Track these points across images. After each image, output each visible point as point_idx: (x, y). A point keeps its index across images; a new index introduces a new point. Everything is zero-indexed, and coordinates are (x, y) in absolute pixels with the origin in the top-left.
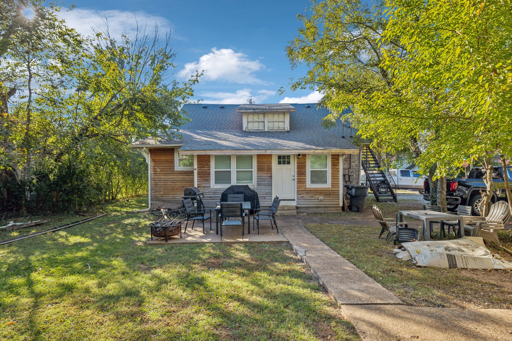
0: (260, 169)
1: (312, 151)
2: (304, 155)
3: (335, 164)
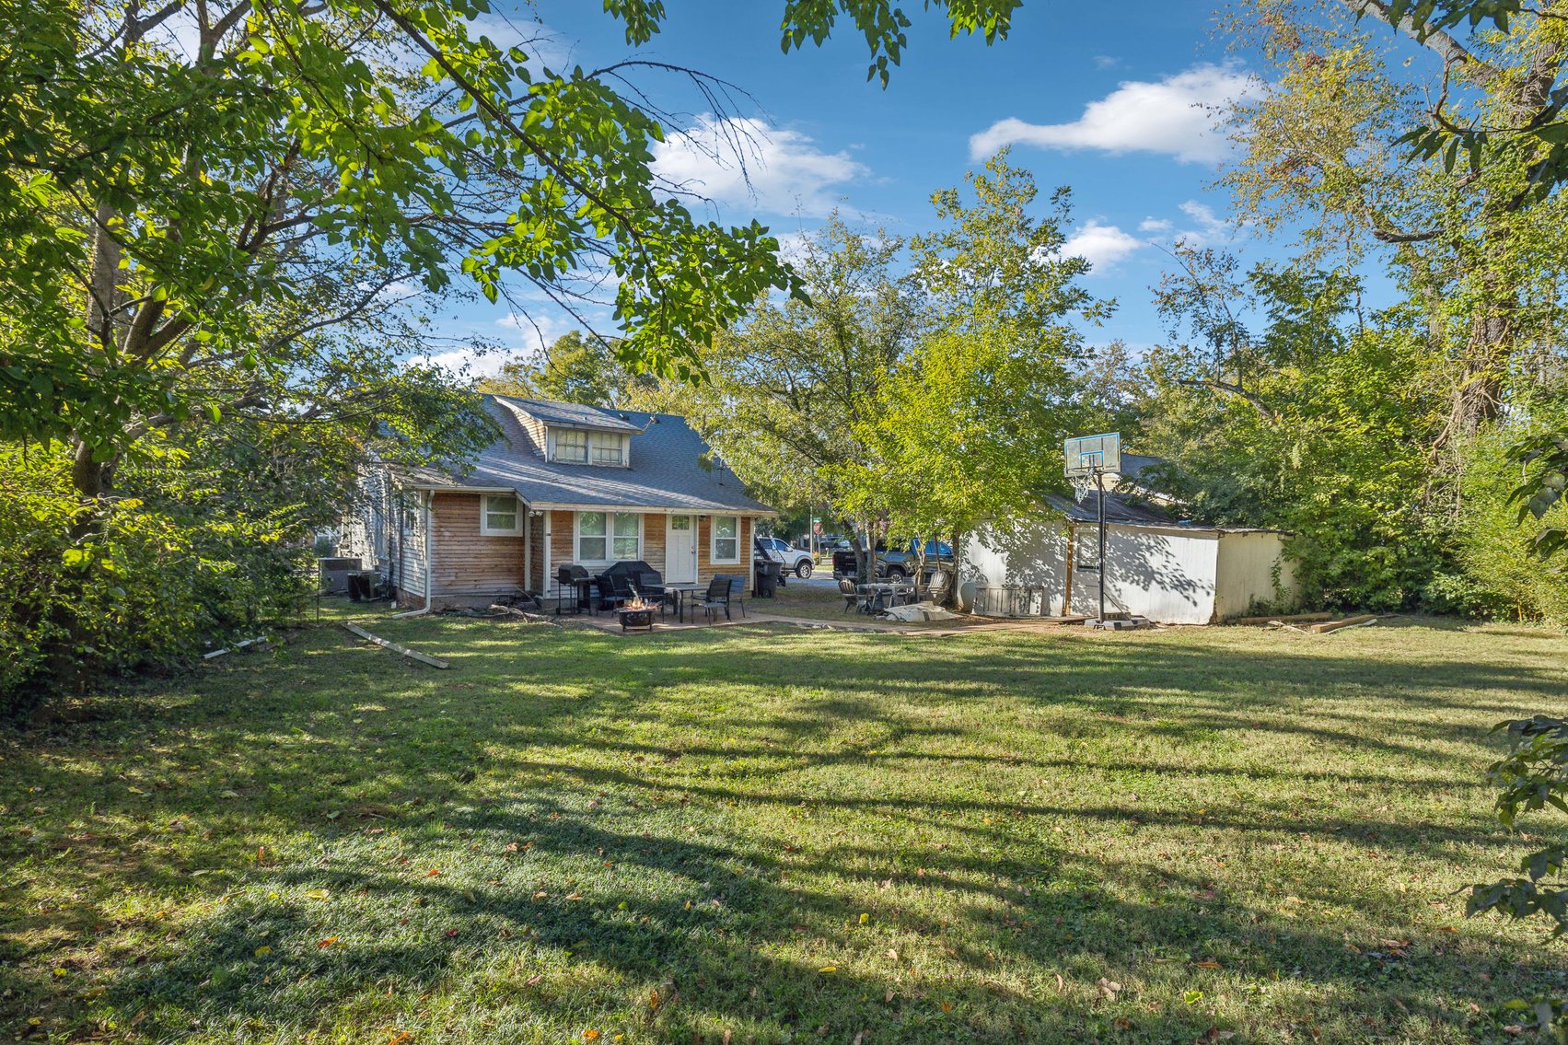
0: (648, 536)
1: (718, 512)
2: (709, 517)
3: (746, 530)
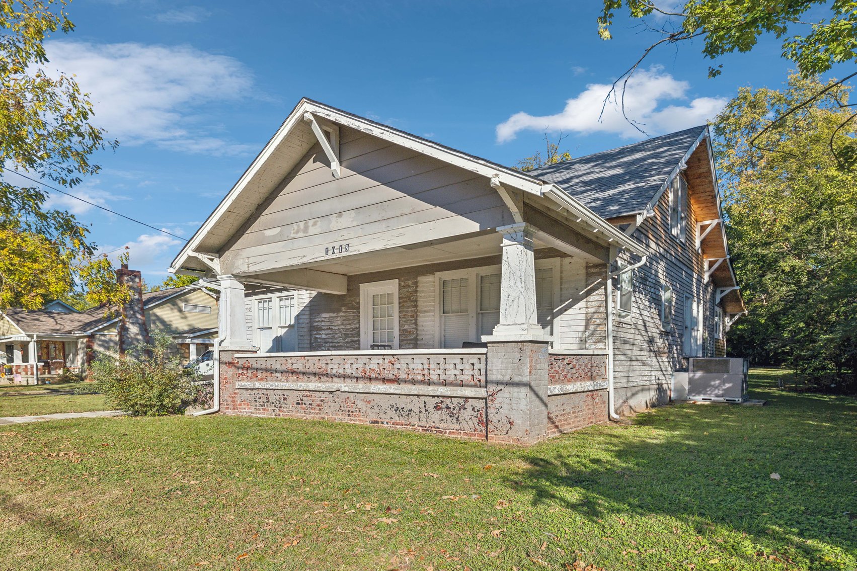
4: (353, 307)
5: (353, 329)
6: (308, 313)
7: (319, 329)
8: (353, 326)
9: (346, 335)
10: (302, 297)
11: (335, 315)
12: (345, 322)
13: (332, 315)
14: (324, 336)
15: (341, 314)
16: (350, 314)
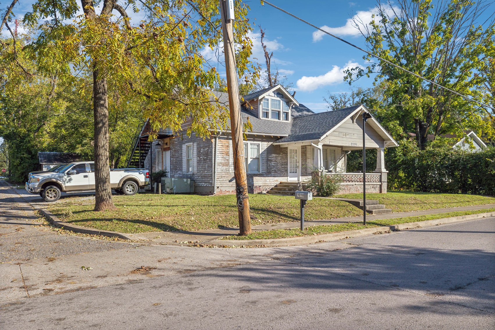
4: (284, 153)
5: (285, 162)
6: (266, 153)
7: (271, 161)
8: (285, 161)
9: (282, 165)
10: (264, 146)
11: (278, 155)
12: (282, 159)
13: (276, 155)
14: (273, 164)
15: (280, 155)
16: (284, 156)
